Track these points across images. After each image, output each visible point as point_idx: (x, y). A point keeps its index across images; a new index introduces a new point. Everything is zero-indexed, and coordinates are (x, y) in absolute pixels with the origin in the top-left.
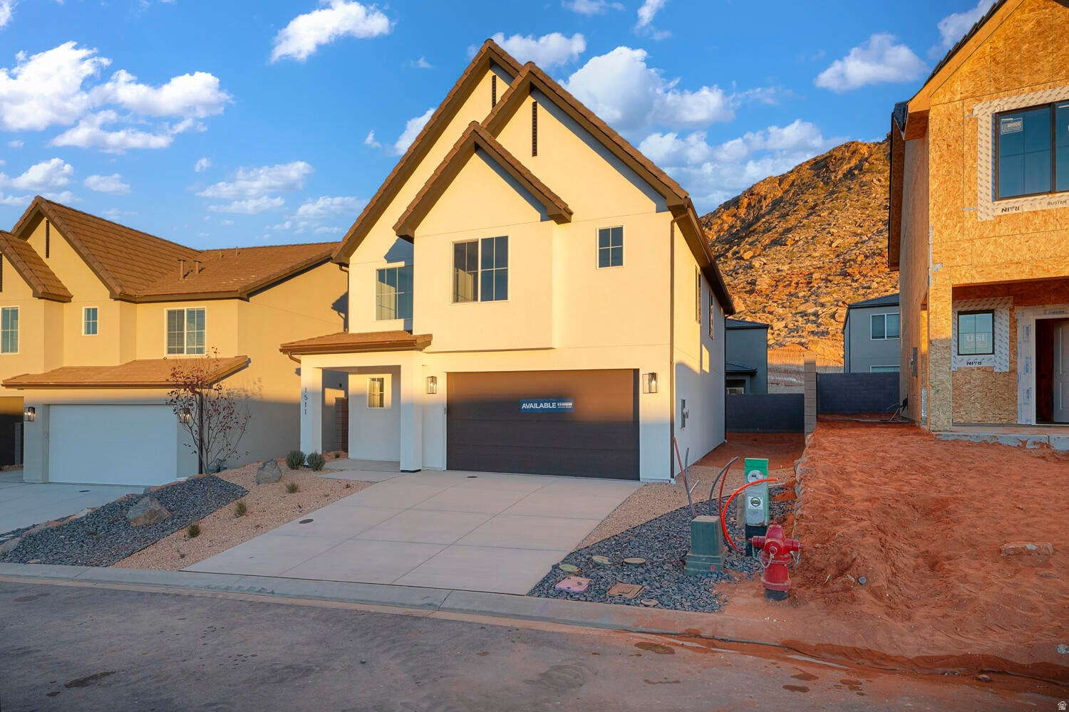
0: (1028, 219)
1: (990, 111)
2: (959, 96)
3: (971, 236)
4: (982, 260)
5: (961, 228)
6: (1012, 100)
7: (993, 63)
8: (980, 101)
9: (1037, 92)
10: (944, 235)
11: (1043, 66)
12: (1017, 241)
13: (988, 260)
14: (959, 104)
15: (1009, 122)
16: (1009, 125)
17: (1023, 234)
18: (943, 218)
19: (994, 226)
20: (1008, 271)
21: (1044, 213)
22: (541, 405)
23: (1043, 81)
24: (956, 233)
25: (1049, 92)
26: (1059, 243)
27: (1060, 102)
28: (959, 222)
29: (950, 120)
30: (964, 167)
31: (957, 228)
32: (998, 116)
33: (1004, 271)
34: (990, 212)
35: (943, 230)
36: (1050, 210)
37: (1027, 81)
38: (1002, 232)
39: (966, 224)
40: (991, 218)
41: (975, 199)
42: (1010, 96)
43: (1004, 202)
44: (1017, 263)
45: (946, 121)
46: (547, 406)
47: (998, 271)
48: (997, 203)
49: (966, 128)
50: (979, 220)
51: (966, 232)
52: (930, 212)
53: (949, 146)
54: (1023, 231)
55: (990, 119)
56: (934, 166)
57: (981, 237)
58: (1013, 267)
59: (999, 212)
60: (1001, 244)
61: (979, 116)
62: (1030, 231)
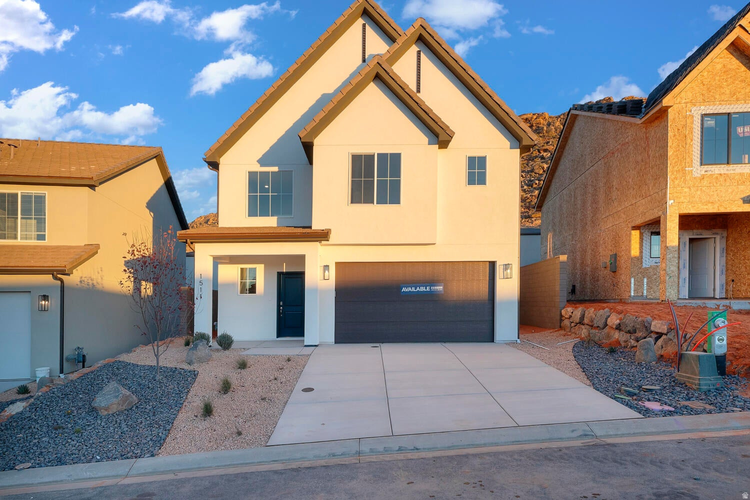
0: (717, 178)
1: (700, 112)
2: (683, 101)
3: (689, 185)
4: (694, 199)
5: (684, 179)
6: (711, 108)
7: (701, 84)
8: (695, 105)
9: (722, 105)
10: (675, 183)
11: (726, 91)
12: (712, 190)
13: (697, 200)
14: (684, 105)
15: (708, 120)
16: (709, 122)
17: (715, 186)
18: (675, 173)
19: (701, 180)
20: (707, 207)
21: (725, 176)
22: (418, 289)
23: (726, 100)
24: (681, 182)
25: (728, 106)
26: (732, 193)
27: (734, 113)
28: (683, 176)
29: (679, 114)
30: (686, 144)
31: (682, 179)
32: (704, 116)
33: (705, 207)
34: (699, 171)
35: (675, 180)
36: (727, 174)
37: (718, 98)
38: (704, 184)
39: (686, 177)
40: (699, 175)
41: (692, 163)
42: (710, 105)
43: (706, 166)
44: (711, 203)
45: (677, 114)
46: (422, 289)
47: (702, 207)
48: (702, 167)
49: (688, 121)
50: (693, 176)
51: (687, 183)
52: (668, 169)
53: (678, 130)
54: (715, 184)
55: (700, 117)
56: (671, 141)
57: (694, 186)
58: (710, 205)
59: (703, 173)
60: (704, 191)
61: (694, 114)
62: (718, 185)
